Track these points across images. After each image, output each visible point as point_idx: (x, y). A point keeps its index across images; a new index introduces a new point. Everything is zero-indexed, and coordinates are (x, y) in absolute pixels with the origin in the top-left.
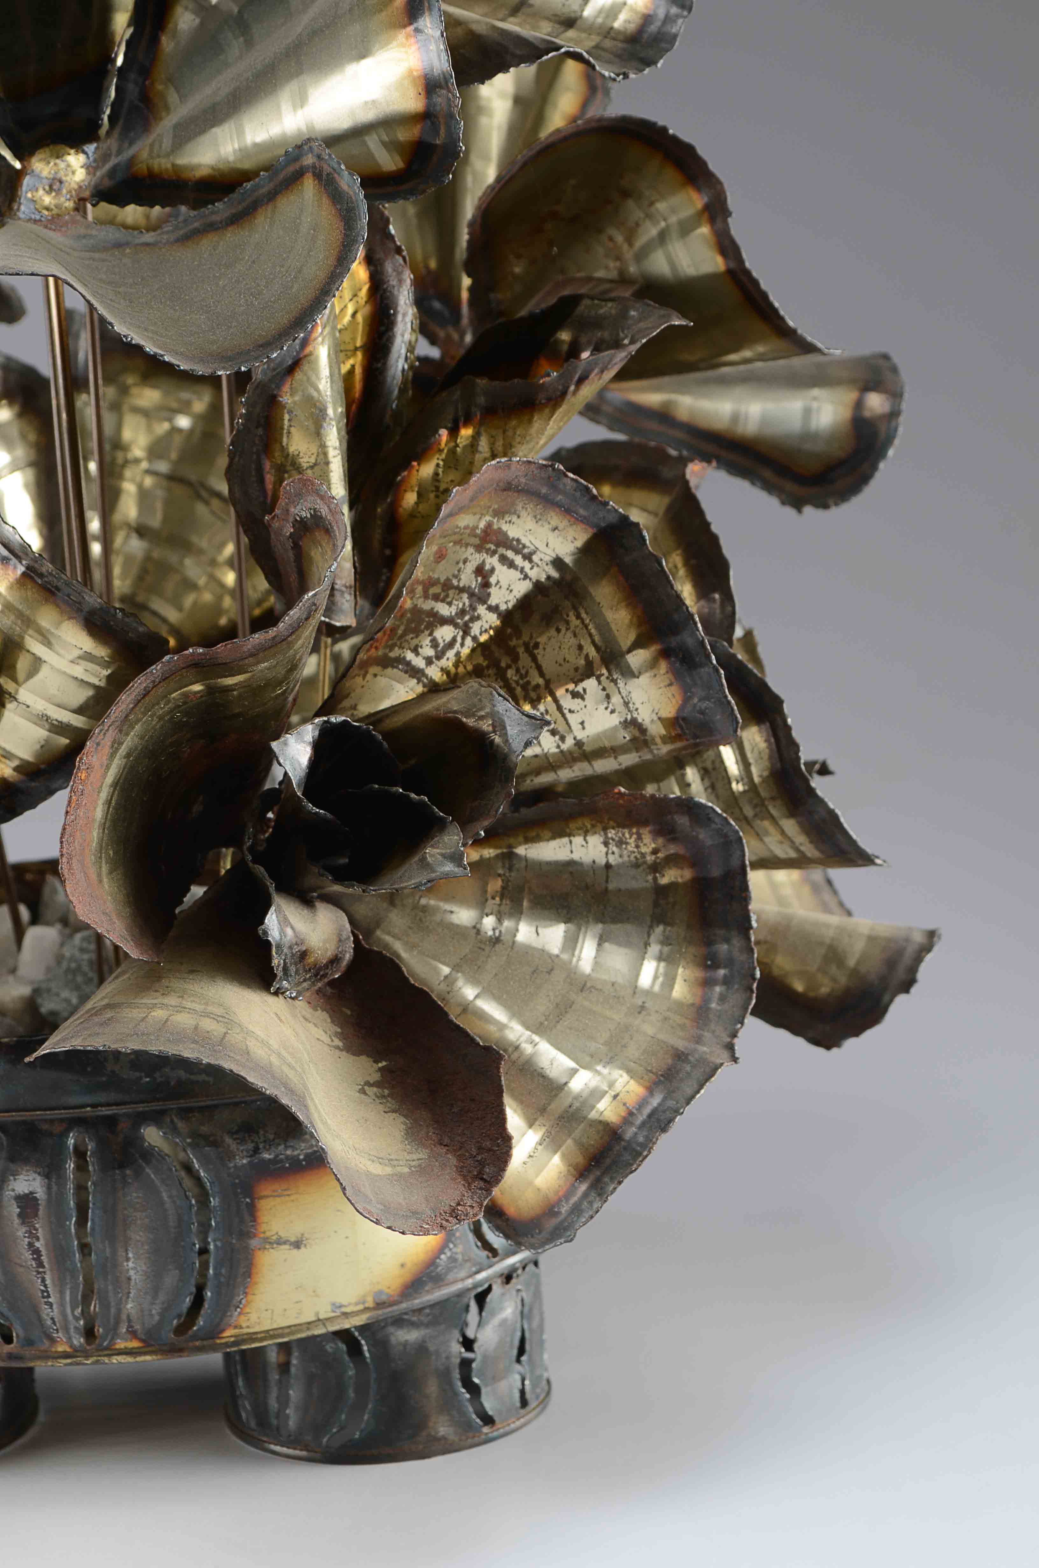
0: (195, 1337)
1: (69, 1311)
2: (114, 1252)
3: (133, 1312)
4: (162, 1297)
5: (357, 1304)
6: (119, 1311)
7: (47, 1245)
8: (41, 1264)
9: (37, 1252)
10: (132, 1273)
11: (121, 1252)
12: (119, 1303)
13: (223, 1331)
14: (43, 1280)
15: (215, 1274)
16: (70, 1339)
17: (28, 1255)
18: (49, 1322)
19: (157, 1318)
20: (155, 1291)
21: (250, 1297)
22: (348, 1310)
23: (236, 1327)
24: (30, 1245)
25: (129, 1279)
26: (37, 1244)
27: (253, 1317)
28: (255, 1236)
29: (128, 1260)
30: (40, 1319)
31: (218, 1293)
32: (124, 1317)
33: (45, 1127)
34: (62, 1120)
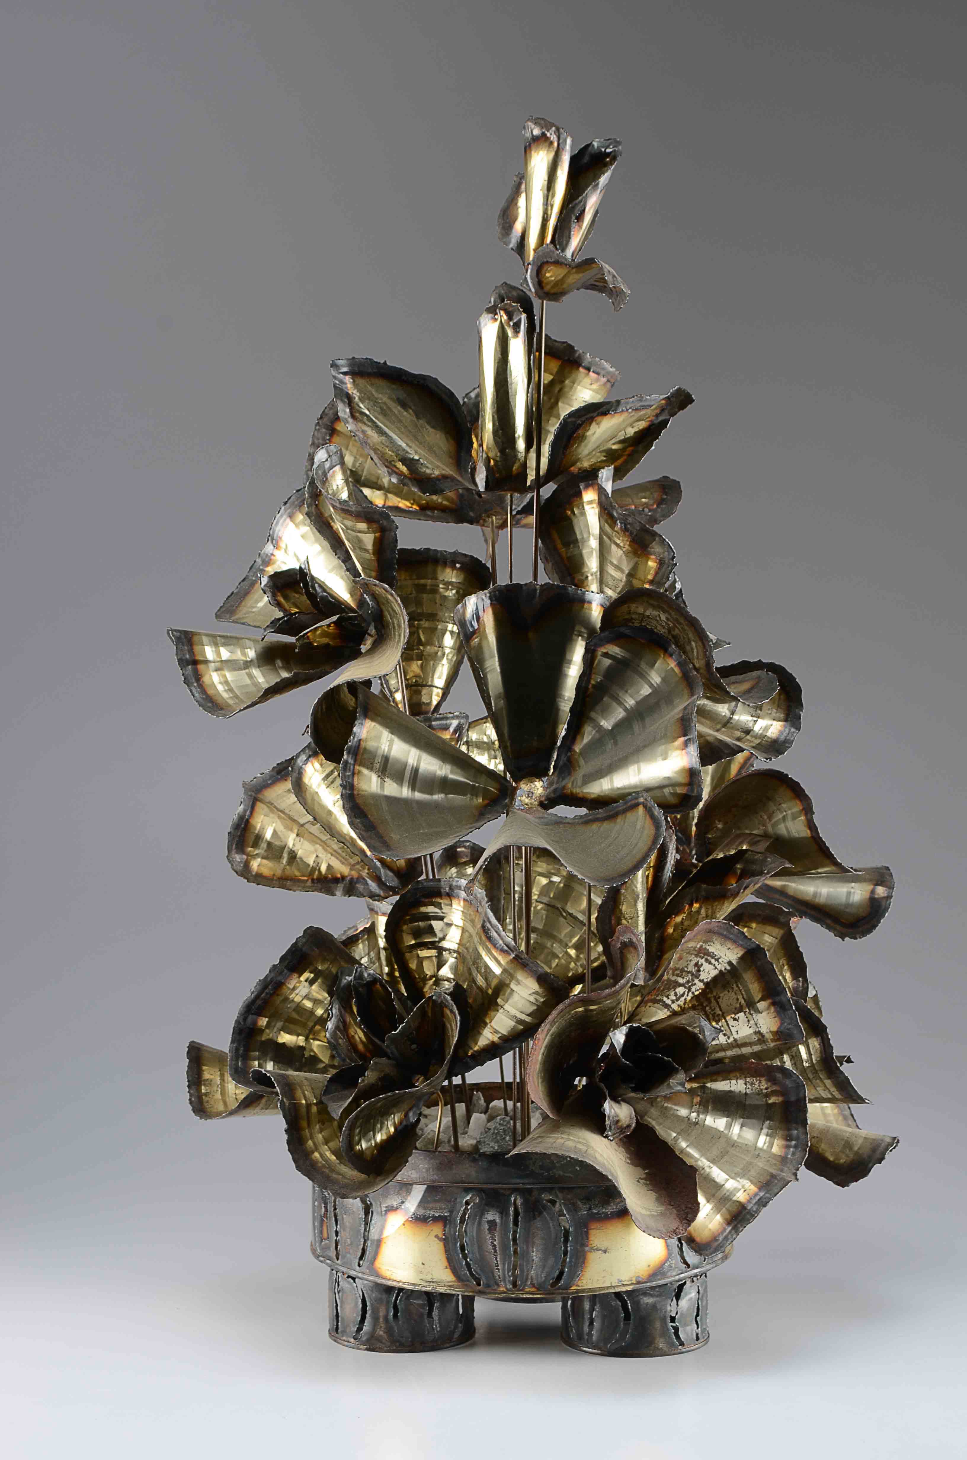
0: (559, 1288)
1: (506, 1273)
2: (528, 1248)
3: (534, 1276)
4: (546, 1270)
5: (628, 1281)
6: (527, 1275)
7: (499, 1243)
8: (496, 1252)
9: (494, 1246)
10: (534, 1258)
11: (531, 1249)
12: (528, 1271)
13: (571, 1287)
14: (496, 1259)
15: (570, 1261)
16: (506, 1285)
17: (491, 1247)
18: (497, 1277)
19: (544, 1279)
20: (544, 1267)
21: (583, 1273)
22: (624, 1283)
23: (577, 1286)
24: (492, 1243)
25: (533, 1260)
26: (495, 1243)
27: (584, 1282)
28: (587, 1246)
29: (533, 1252)
30: (493, 1276)
31: (570, 1270)
32: (530, 1277)
33: (502, 1191)
34: (509, 1189)
